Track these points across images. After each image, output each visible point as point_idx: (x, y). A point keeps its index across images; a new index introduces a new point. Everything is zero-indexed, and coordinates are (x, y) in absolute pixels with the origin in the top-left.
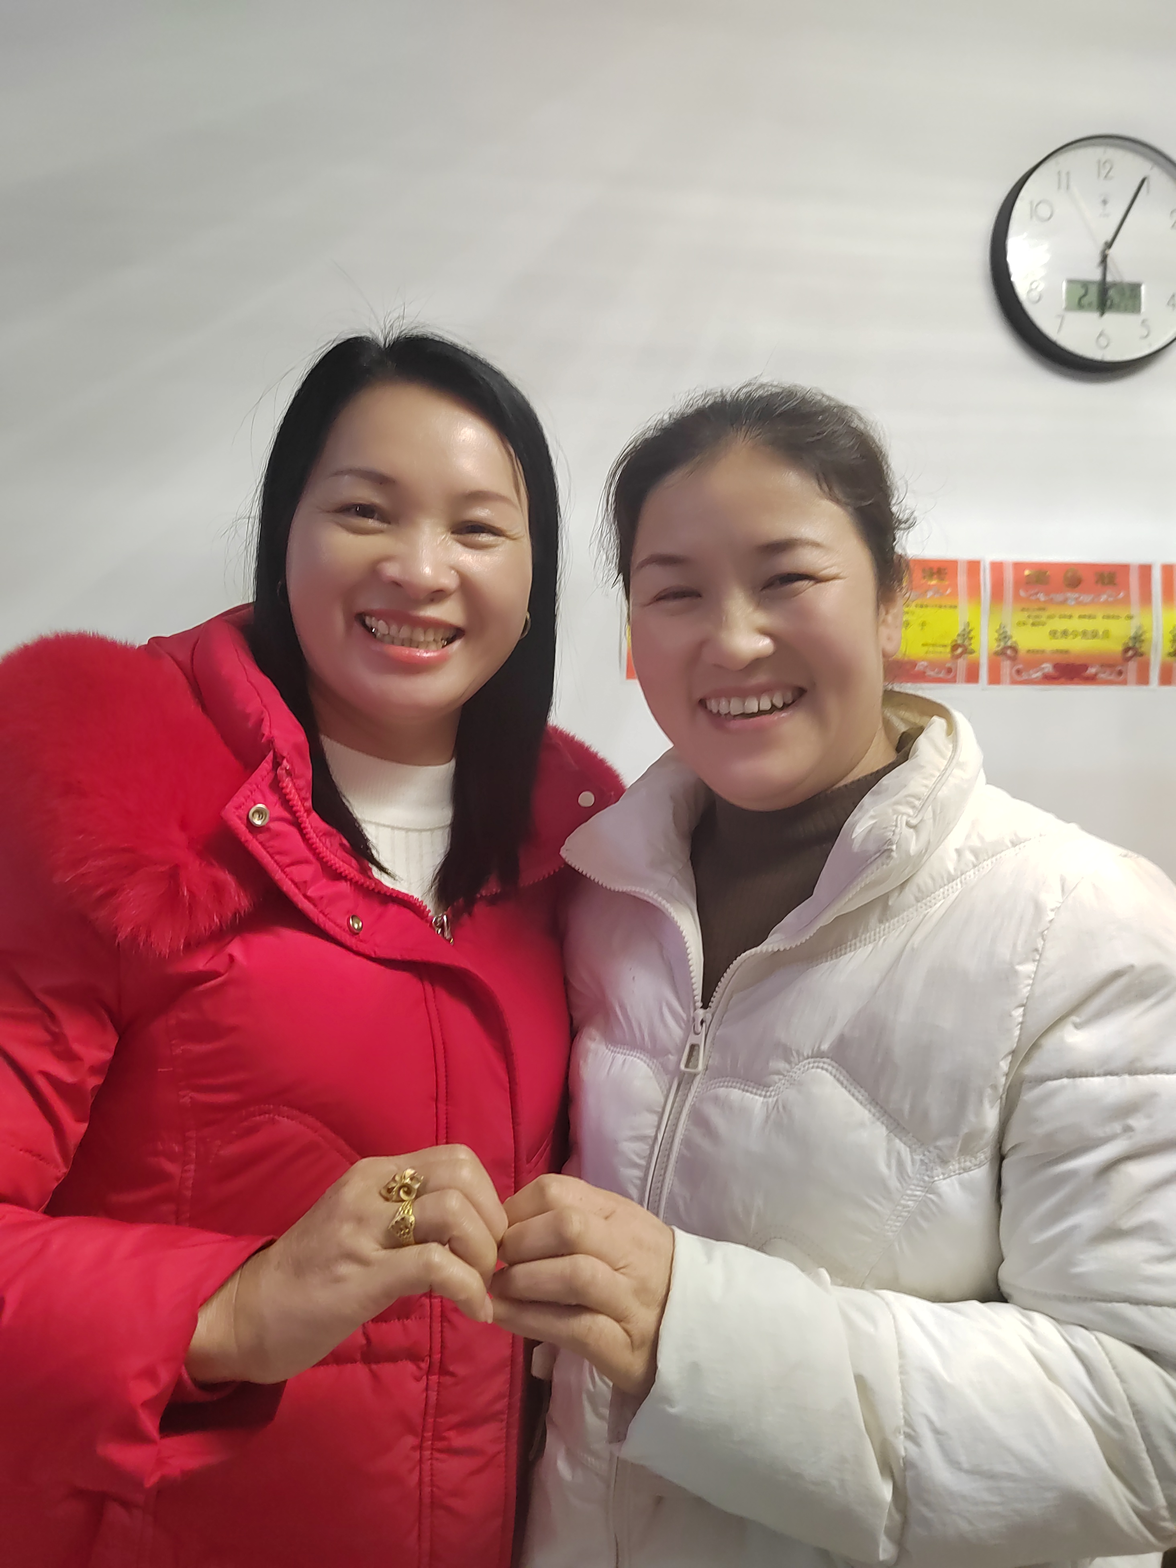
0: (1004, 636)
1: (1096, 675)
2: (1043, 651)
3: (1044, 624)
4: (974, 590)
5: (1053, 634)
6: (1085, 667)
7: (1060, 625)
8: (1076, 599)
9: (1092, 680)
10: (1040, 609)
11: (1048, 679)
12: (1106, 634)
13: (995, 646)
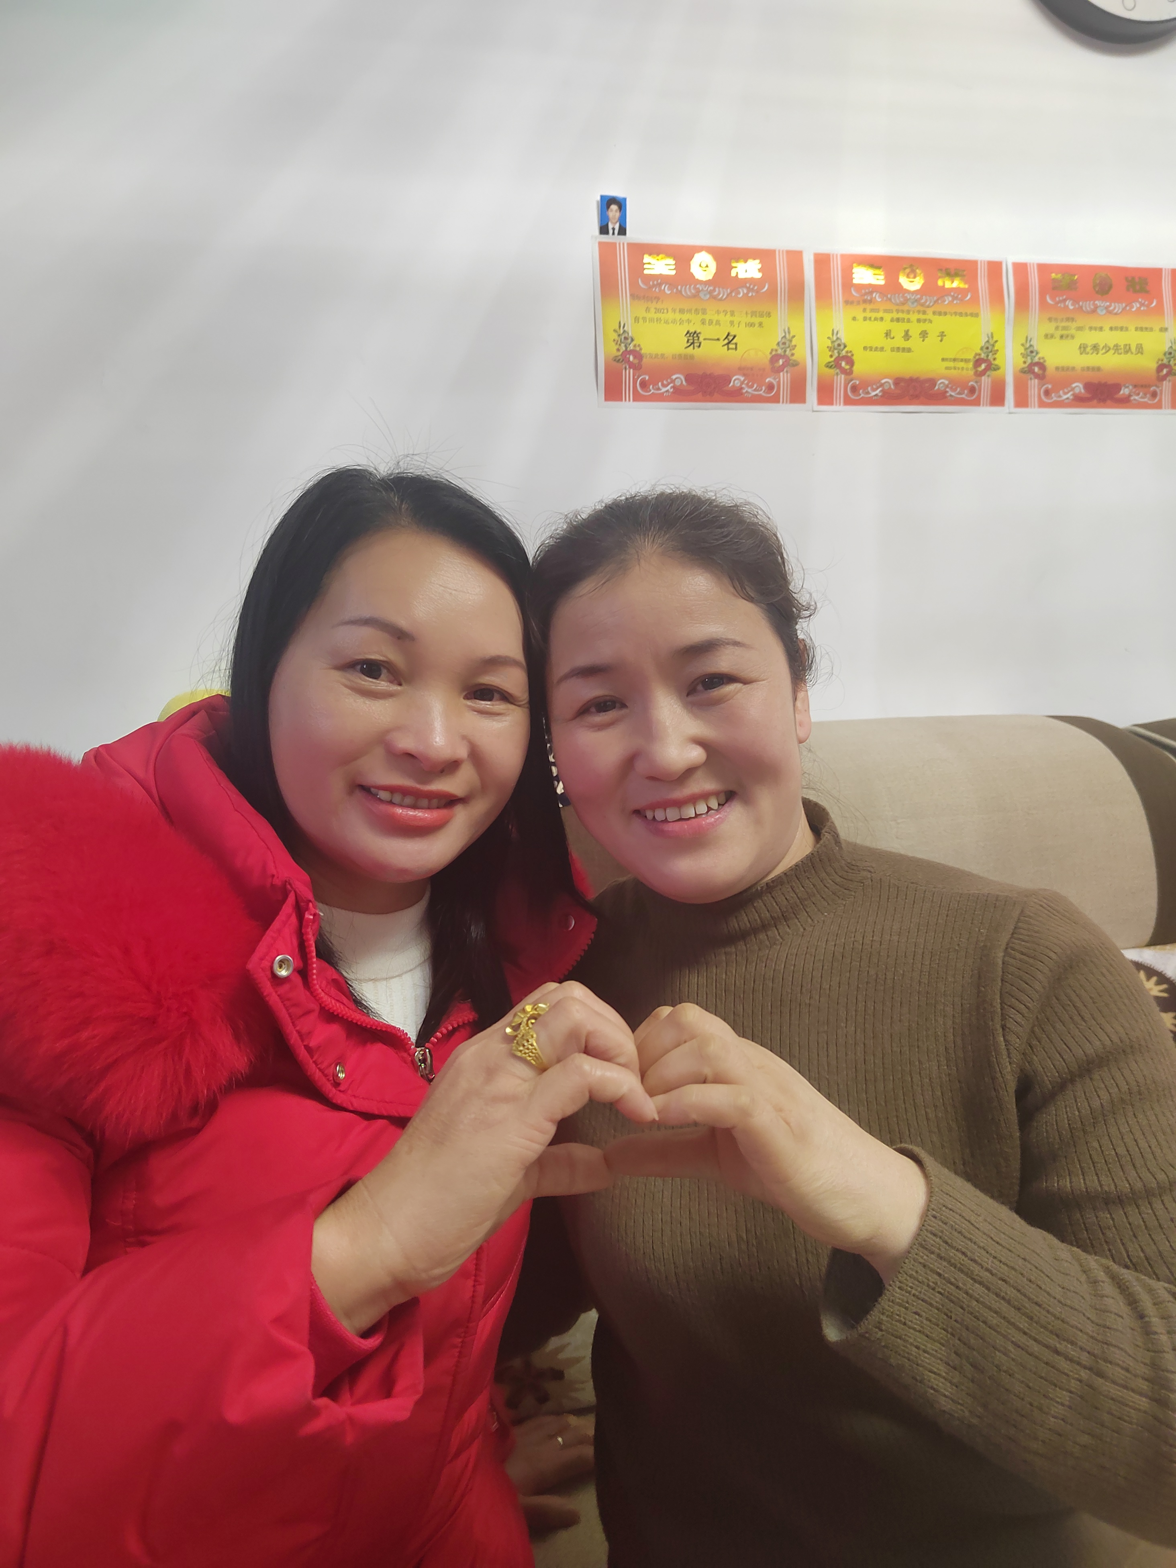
0: (1030, 351)
1: (1130, 396)
2: (1073, 368)
3: (1073, 337)
4: (997, 295)
5: (1083, 349)
6: (1117, 387)
7: (1090, 338)
8: (1107, 308)
9: (1125, 402)
10: (1068, 319)
11: (1080, 401)
12: (1140, 349)
13: (1020, 363)
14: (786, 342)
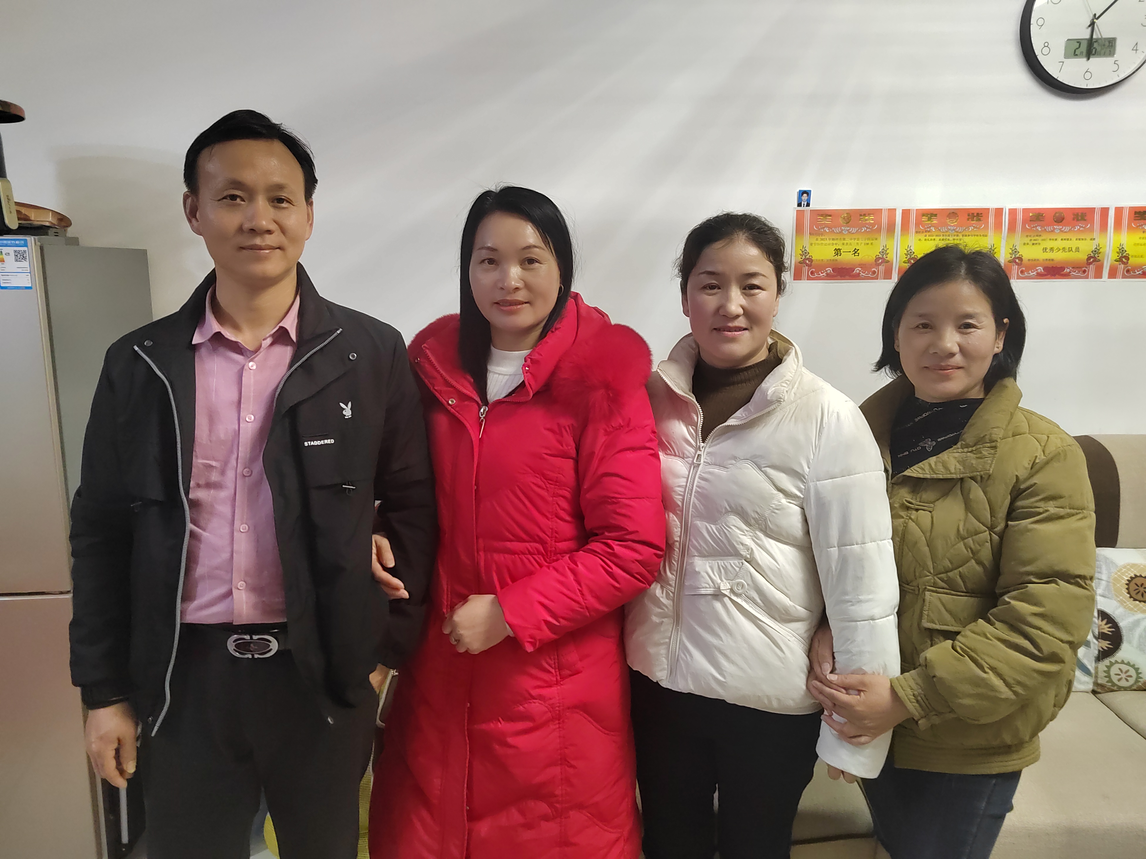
0: (1015, 251)
1: (1070, 272)
2: (1038, 260)
3: (1039, 244)
4: (998, 225)
5: (1044, 250)
6: (1063, 269)
7: (1049, 244)
8: (1060, 229)
9: (1067, 276)
10: (1037, 236)
11: (1040, 276)
12: (1077, 250)
13: (1009, 257)
14: (884, 252)
